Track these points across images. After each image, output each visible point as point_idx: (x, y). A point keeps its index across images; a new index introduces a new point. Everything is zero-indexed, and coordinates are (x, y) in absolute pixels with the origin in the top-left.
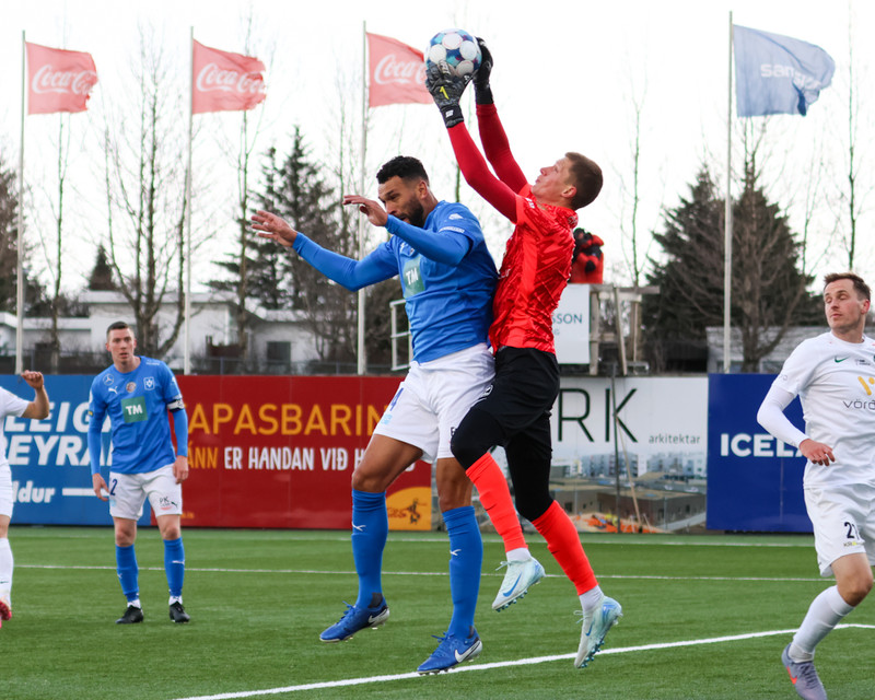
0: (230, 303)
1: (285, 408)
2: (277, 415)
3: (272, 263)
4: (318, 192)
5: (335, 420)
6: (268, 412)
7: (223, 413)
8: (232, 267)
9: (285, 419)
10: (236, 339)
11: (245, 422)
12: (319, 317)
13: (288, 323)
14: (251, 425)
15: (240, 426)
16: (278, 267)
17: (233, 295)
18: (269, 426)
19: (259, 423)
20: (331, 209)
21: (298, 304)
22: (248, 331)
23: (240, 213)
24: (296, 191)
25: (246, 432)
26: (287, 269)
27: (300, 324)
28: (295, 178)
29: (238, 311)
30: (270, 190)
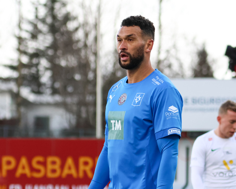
0: (10, 92)
1: (50, 159)
2: (44, 164)
3: (37, 65)
4: (67, 18)
5: (82, 167)
6: (39, 163)
7: (9, 163)
8: (12, 68)
9: (50, 167)
10: (15, 115)
11: (23, 169)
12: (69, 100)
13: (48, 104)
14: (27, 171)
15: (20, 172)
16: (41, 68)
17: (13, 86)
18: (38, 171)
19: (32, 169)
20: (77, 29)
21: (55, 92)
22: (23, 110)
23: (17, 32)
24: (54, 17)
25: (24, 176)
26: (47, 69)
27: (57, 105)
28: (52, 9)
29: (16, 96)
30: (37, 17)
